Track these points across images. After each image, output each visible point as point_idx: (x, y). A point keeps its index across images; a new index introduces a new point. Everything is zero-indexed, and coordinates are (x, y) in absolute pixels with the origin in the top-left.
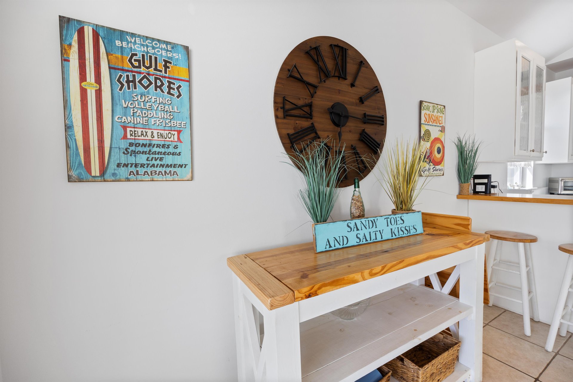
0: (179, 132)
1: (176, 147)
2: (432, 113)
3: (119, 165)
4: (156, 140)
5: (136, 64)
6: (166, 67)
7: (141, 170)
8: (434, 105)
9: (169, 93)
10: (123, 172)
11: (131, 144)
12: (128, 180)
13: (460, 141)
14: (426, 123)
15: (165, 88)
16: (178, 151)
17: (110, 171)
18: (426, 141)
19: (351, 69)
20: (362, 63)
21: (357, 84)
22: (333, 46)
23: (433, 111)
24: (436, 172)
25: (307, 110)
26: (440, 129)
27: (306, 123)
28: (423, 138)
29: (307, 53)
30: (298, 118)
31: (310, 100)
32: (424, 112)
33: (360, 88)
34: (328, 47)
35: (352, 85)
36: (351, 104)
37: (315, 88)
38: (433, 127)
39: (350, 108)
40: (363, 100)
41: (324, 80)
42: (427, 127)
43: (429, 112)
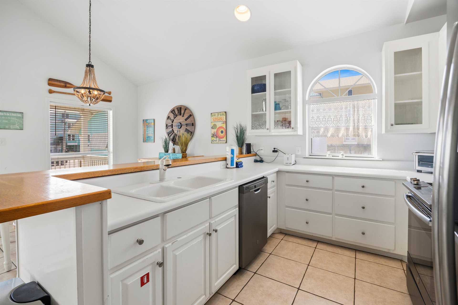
0: (153, 134)
2: (217, 117)
5: (149, 124)
6: (151, 123)
7: (149, 141)
8: (218, 113)
9: (152, 128)
10: (147, 141)
11: (148, 137)
13: (241, 126)
14: (214, 121)
16: (152, 137)
18: (214, 129)
19: (182, 112)
20: (186, 109)
21: (184, 115)
22: (177, 108)
23: (218, 116)
24: (221, 142)
25: (171, 126)
26: (223, 122)
27: (171, 129)
28: (212, 128)
29: (172, 112)
30: (170, 128)
31: (172, 123)
32: (213, 117)
33: (186, 116)
34: (176, 109)
35: (183, 116)
36: (183, 122)
37: (173, 120)
38: (218, 122)
39: (182, 123)
40: (186, 120)
41: (175, 118)
42: (214, 123)
43: (215, 117)
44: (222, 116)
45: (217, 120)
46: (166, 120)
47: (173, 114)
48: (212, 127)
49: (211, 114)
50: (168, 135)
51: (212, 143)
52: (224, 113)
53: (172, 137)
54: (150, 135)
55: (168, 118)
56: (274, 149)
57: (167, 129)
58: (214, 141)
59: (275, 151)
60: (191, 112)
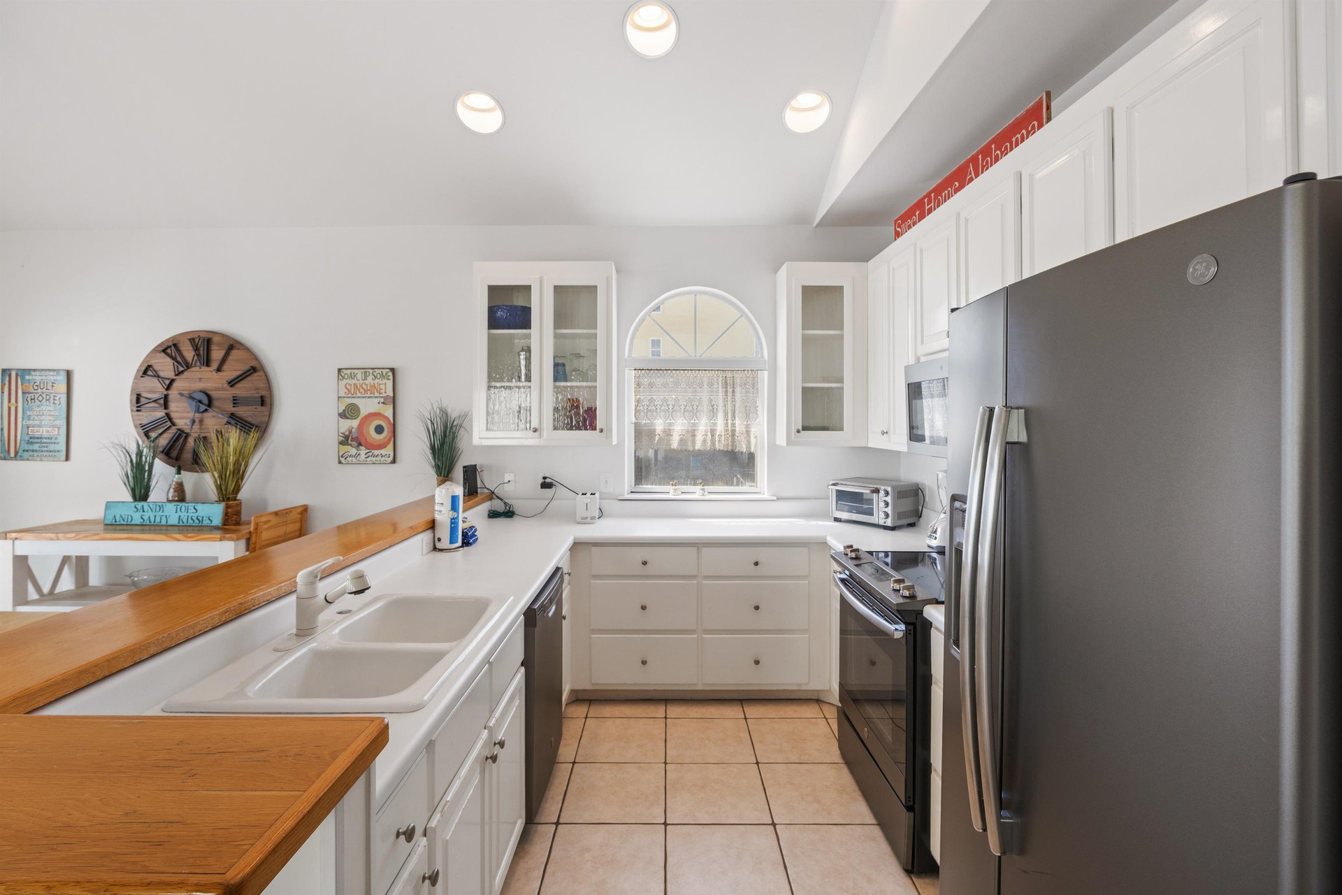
0: (59, 428)
1: (56, 439)
2: (361, 382)
3: (24, 451)
4: (45, 434)
5: (36, 388)
6: (53, 386)
7: (35, 454)
8: (366, 370)
9: (54, 403)
10: (26, 455)
11: (31, 438)
12: (28, 460)
14: (350, 395)
15: (52, 400)
16: (57, 441)
17: (19, 455)
18: (348, 418)
19: (217, 354)
20: (233, 345)
21: (225, 367)
22: (193, 339)
23: (366, 378)
24: (374, 459)
25: (162, 401)
26: (382, 400)
27: (161, 413)
28: (343, 415)
29: (164, 351)
30: (153, 410)
31: (166, 393)
32: (345, 382)
33: (231, 371)
34: (188, 341)
35: (219, 370)
36: (217, 389)
37: (172, 381)
38: (364, 399)
39: (214, 394)
40: (232, 383)
41: (182, 372)
42: (350, 401)
43: (355, 381)
44: (381, 382)
45: (362, 390)
46: (135, 378)
47: (169, 360)
48: (341, 411)
49: (339, 370)
50: (147, 435)
51: (340, 462)
52: (388, 370)
53: (163, 441)
54: (43, 432)
55: (145, 372)
56: (545, 478)
57: (138, 411)
58: (351, 456)
59: (546, 485)
60: (256, 358)
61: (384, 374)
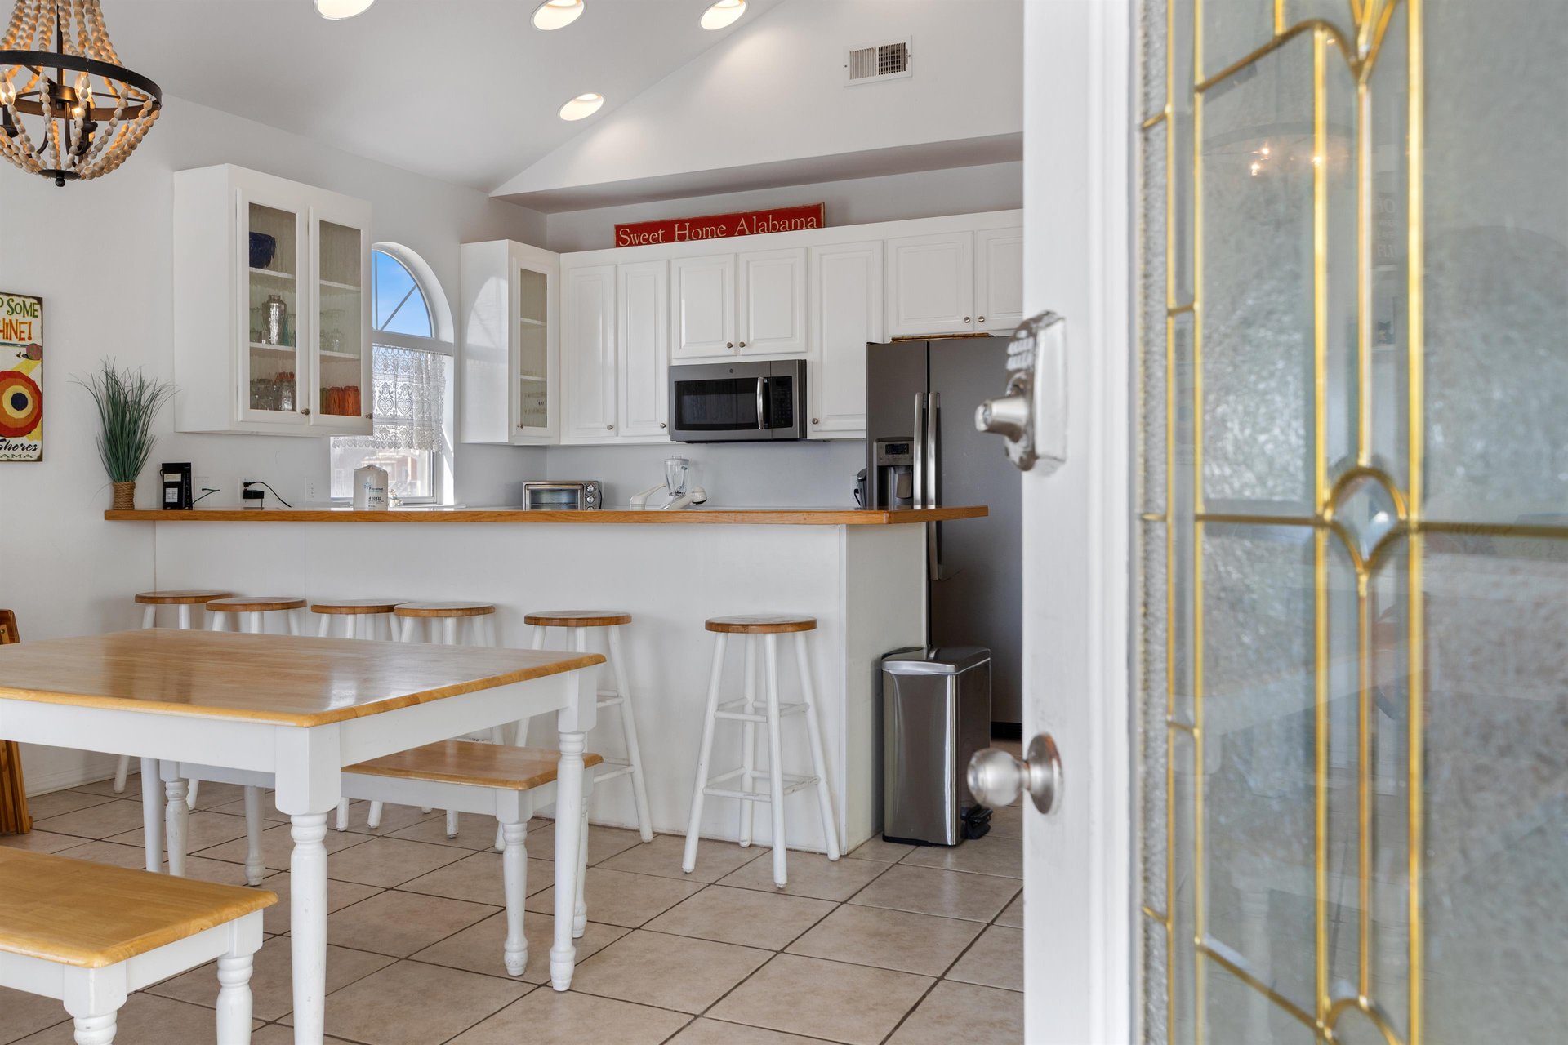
24: (9, 453)
26: (24, 351)
44: (22, 319)
52: (35, 301)
56: (246, 484)
59: (250, 494)
61: (28, 306)
